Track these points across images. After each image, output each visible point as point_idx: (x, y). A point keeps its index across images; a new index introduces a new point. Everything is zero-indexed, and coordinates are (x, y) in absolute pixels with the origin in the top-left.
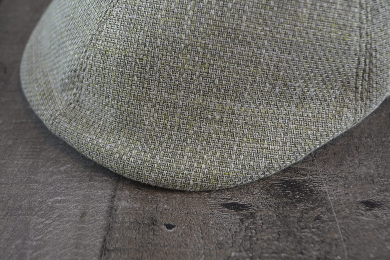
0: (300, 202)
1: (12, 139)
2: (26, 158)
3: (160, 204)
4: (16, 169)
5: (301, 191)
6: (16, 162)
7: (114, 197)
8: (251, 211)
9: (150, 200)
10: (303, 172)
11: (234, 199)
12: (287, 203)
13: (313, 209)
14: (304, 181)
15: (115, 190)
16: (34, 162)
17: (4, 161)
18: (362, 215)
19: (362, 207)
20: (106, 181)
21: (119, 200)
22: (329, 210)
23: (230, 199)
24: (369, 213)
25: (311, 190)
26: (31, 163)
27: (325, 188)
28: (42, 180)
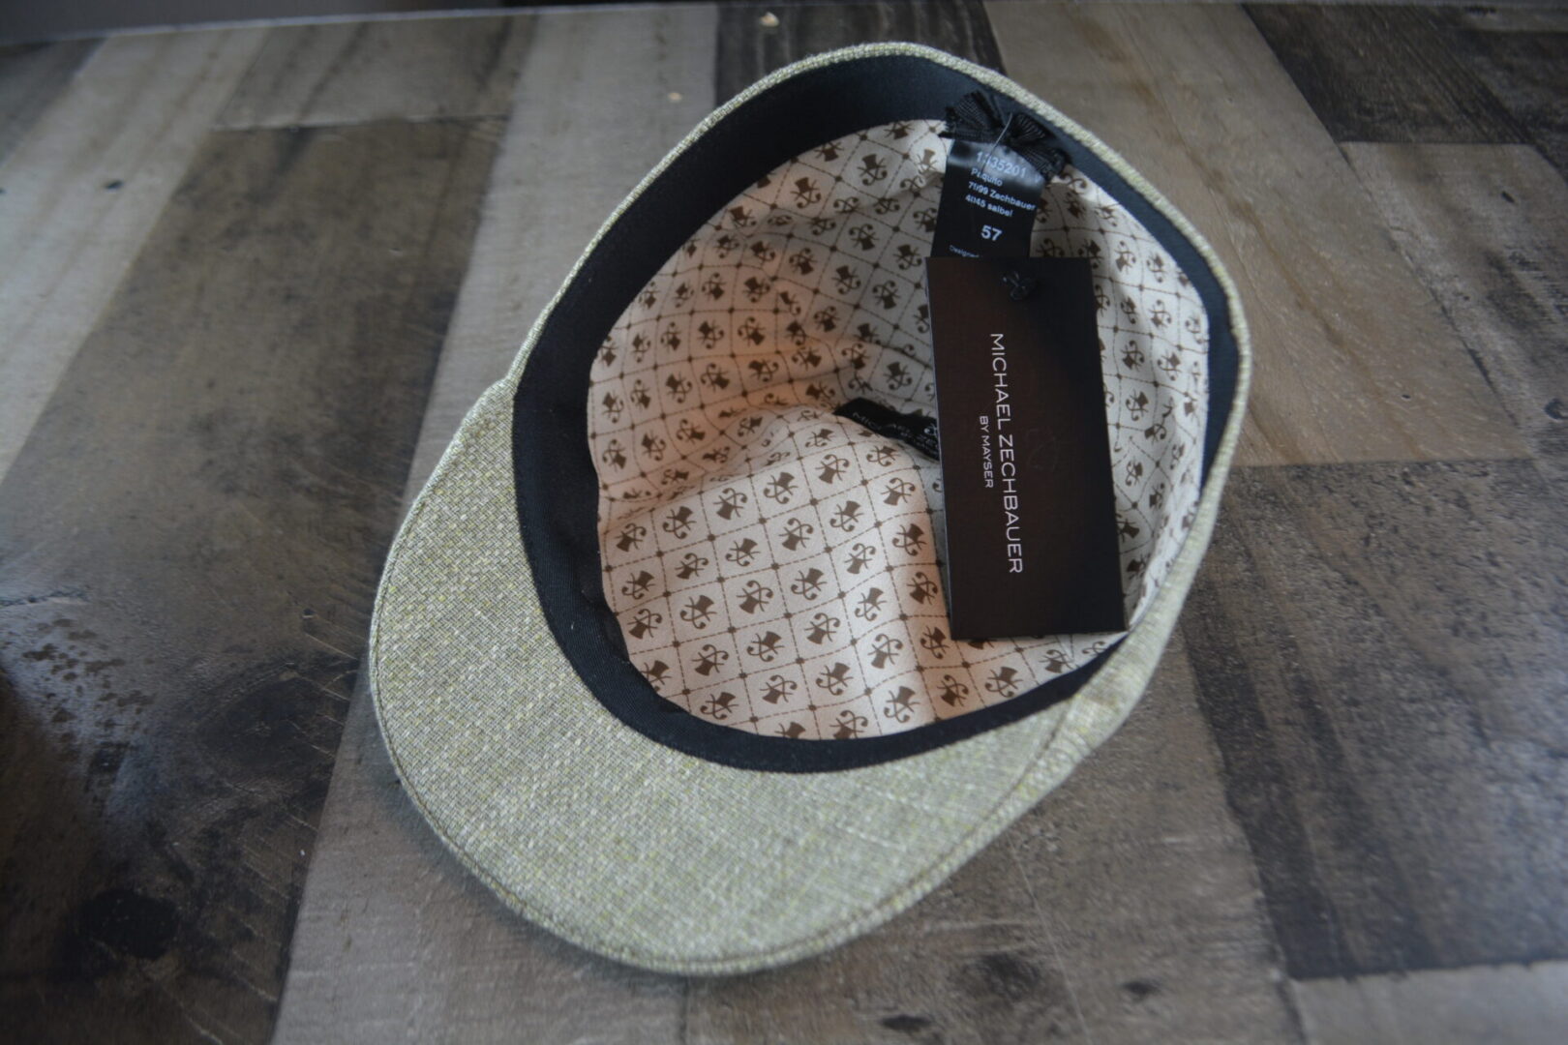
0: (1017, 998)
1: (470, 916)
2: (505, 957)
3: (771, 1035)
4: (492, 985)
5: (1017, 975)
6: (487, 969)
7: (683, 1028)
8: (935, 1029)
9: (750, 1027)
10: (1017, 933)
11: (901, 1007)
12: (995, 1006)
13: (1041, 1011)
14: (1022, 953)
15: (683, 1012)
16: (521, 966)
17: (464, 969)
18: (1128, 1012)
19: (1127, 996)
20: (664, 993)
21: (695, 1032)
22: (1070, 1010)
23: (896, 1008)
24: (1139, 1007)
25: (1035, 972)
26: (516, 967)
27: (1059, 963)
28: (544, 1003)
